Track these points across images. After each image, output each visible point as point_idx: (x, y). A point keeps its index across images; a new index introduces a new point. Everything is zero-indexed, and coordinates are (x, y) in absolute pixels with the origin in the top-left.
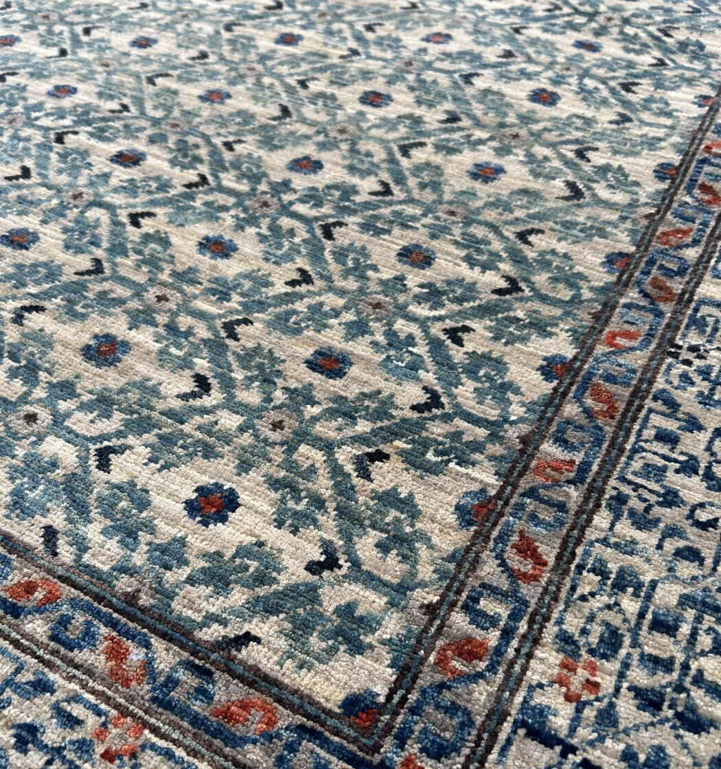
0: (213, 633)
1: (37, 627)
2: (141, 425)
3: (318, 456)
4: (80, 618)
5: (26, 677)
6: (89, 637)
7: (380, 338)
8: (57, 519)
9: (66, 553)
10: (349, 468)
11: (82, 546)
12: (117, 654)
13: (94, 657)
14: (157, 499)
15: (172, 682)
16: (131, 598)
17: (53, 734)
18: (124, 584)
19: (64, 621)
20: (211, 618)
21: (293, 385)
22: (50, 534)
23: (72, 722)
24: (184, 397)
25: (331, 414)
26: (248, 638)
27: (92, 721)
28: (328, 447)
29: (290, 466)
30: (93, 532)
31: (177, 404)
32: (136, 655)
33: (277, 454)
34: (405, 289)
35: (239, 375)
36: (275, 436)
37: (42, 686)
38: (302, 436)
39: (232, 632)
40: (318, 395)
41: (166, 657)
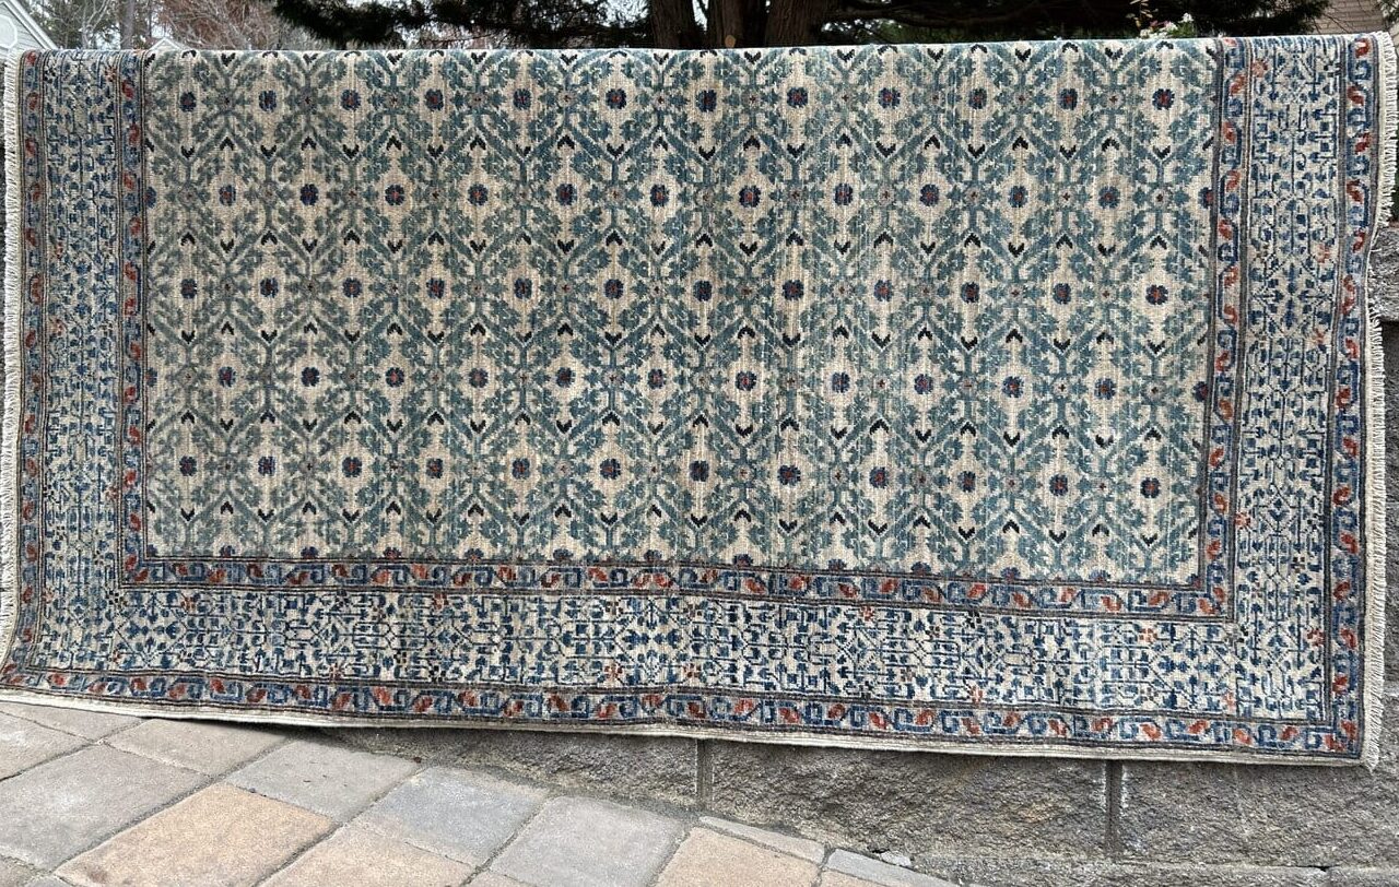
0: (1213, 64)
1: (1240, 121)
2: (1141, 152)
3: (1120, 75)
4: (1231, 110)
5: (1257, 111)
6: (1235, 102)
7: (1043, 86)
8: (1199, 149)
9: (1210, 135)
10: (1120, 60)
11: (1205, 131)
12: (1236, 89)
13: (1240, 96)
14: (1171, 120)
15: (1236, 66)
16: (1214, 99)
17: (1269, 89)
18: (1211, 104)
19: (1234, 114)
20: (1209, 68)
21: (1088, 107)
22: (1205, 147)
23: (1262, 87)
24: (1117, 147)
25: (1096, 82)
26: (1209, 51)
27: (1259, 80)
28: (1114, 74)
29: (1130, 83)
30: (1196, 133)
31: (1123, 147)
32: (1232, 83)
33: (1127, 92)
34: (1004, 93)
35: (1095, 133)
36: (1120, 98)
37: (1258, 105)
38: (1114, 87)
39: (1209, 57)
40: (1088, 93)
41: (1228, 73)
